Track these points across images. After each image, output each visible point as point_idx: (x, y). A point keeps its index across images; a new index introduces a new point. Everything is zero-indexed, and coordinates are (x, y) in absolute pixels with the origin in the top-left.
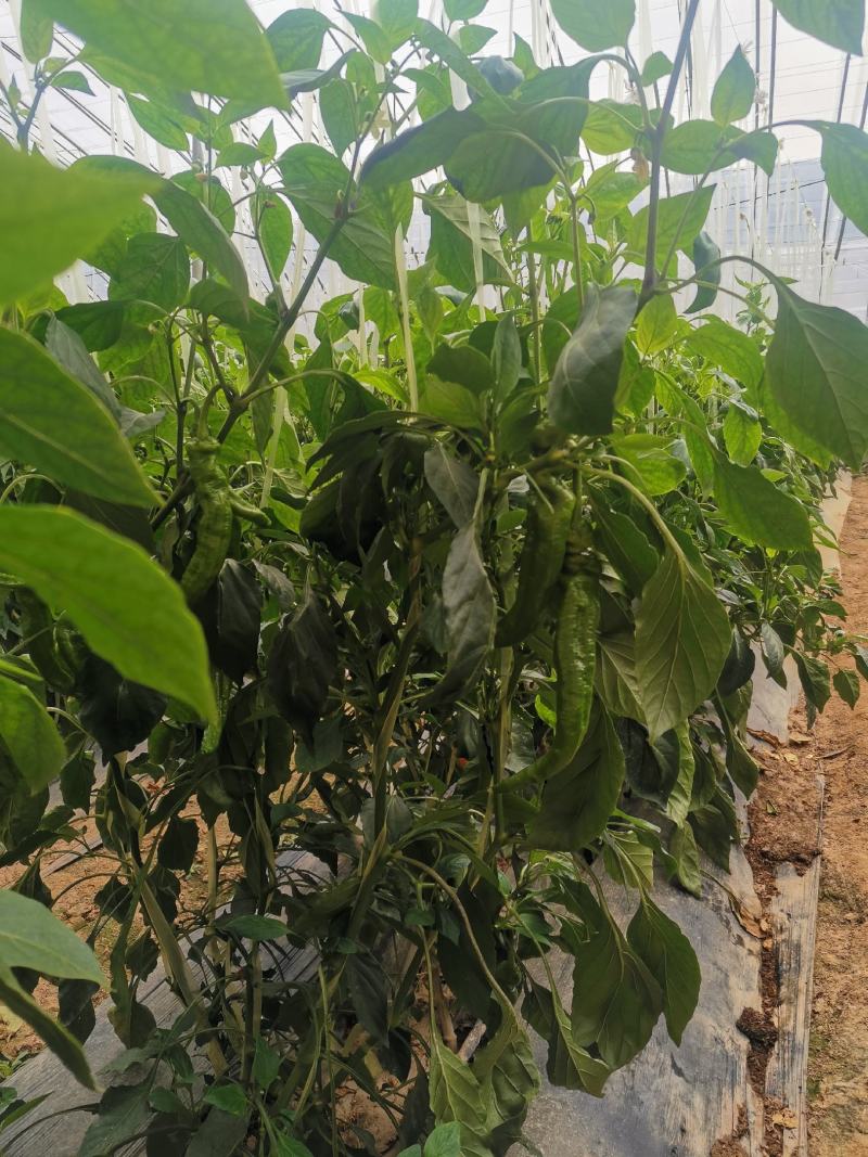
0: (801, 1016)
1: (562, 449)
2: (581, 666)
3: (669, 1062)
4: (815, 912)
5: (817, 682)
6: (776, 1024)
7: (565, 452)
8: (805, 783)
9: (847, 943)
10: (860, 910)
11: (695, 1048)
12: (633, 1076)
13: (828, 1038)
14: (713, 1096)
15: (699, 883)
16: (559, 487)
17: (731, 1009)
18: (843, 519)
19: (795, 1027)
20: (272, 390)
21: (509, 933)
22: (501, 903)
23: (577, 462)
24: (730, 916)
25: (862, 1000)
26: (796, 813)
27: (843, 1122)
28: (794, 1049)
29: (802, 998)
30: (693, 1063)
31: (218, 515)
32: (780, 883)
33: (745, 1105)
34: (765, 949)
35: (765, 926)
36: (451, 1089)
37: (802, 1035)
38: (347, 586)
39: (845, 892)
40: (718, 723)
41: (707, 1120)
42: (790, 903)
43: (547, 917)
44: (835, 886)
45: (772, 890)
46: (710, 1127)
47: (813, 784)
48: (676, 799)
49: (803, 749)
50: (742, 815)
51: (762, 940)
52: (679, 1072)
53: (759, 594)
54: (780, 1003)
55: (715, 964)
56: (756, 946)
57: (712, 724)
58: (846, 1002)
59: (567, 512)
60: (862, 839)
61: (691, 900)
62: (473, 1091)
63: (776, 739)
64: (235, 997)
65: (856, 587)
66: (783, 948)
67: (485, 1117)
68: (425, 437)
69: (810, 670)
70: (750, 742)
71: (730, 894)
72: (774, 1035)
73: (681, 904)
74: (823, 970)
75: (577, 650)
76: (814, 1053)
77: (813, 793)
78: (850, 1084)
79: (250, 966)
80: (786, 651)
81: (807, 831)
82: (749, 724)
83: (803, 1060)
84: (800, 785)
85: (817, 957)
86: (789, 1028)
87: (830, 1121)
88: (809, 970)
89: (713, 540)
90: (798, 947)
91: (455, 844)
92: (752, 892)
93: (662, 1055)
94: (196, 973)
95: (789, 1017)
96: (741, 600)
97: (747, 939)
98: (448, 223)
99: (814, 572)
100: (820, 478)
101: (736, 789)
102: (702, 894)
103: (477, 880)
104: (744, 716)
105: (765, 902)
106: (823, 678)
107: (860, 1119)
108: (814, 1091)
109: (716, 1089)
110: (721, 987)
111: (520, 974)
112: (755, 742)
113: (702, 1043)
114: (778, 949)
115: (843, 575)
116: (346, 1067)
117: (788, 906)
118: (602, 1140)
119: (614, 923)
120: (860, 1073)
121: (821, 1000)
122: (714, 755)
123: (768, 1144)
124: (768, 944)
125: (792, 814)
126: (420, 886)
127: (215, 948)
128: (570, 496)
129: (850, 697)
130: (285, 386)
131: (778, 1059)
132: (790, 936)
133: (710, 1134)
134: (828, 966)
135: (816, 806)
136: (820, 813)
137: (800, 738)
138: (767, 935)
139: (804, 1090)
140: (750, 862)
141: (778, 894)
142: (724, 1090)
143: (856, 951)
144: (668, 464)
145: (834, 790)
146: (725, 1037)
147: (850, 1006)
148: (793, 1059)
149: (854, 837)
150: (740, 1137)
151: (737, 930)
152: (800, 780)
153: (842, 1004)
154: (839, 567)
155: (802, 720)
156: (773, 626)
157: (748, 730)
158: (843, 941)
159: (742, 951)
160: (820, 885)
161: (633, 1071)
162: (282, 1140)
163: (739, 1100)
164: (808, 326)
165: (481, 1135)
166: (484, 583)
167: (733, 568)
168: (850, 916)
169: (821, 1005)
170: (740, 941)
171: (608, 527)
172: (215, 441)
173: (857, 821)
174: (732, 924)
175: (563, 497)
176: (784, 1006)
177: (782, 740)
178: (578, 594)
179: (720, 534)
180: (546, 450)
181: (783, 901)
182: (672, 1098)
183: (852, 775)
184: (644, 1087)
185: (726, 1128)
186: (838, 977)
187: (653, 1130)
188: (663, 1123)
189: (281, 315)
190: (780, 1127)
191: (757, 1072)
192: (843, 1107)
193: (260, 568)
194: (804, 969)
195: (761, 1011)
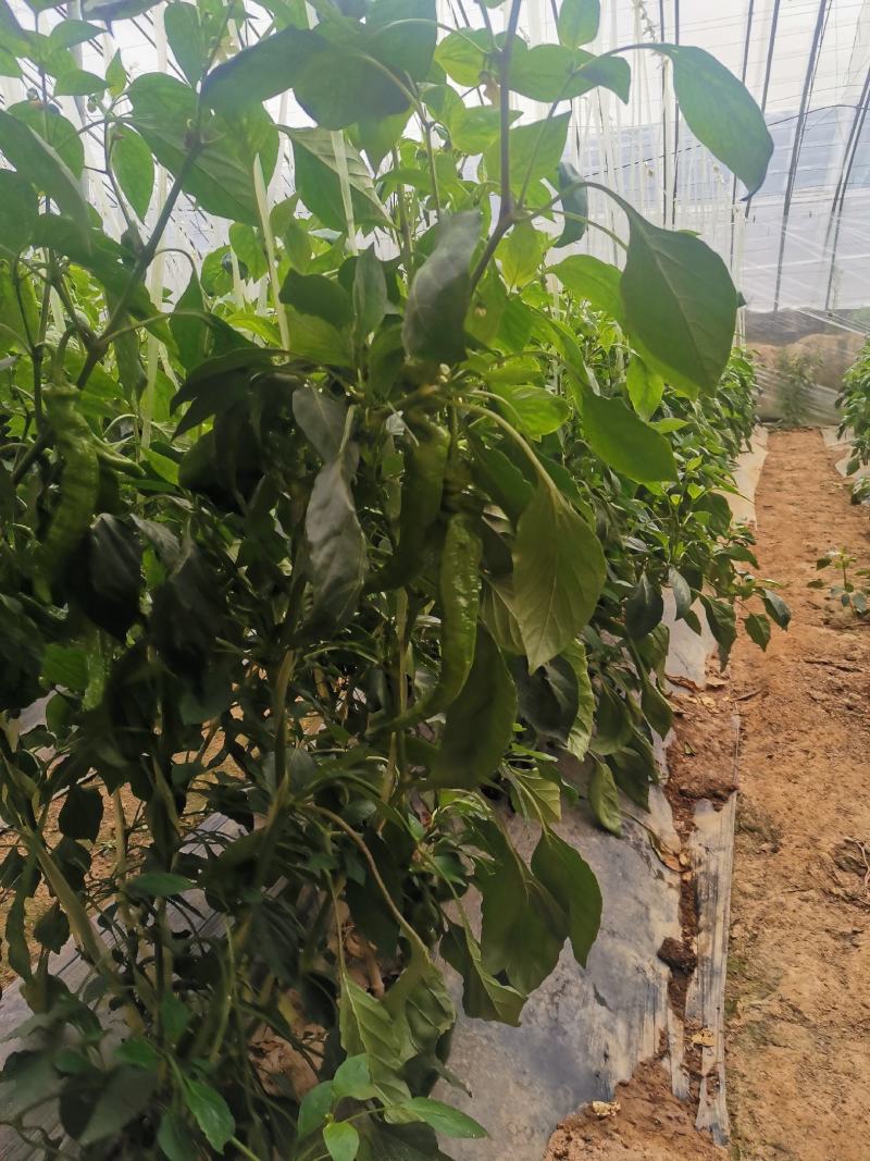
0: (719, 942)
1: (431, 384)
2: (463, 602)
3: (591, 993)
4: (732, 844)
5: (724, 624)
6: (695, 952)
7: (435, 388)
8: (721, 724)
9: (762, 873)
10: (774, 840)
11: (617, 978)
12: (557, 1008)
13: (743, 960)
14: (635, 1022)
15: (620, 823)
16: (433, 424)
17: (651, 940)
18: (759, 473)
19: (713, 954)
20: (133, 330)
21: (425, 876)
22: (413, 846)
23: (450, 398)
24: (651, 853)
25: (776, 924)
26: (713, 753)
27: (758, 1037)
28: (713, 974)
29: (720, 926)
30: (616, 992)
31: (82, 463)
32: (698, 819)
33: (666, 1028)
34: (685, 882)
35: (684, 860)
36: (362, 1025)
37: (720, 959)
38: (239, 541)
39: (761, 824)
40: (634, 669)
41: (629, 1044)
42: (708, 837)
43: (464, 860)
44: (750, 819)
45: (691, 826)
46: (633, 1051)
47: (728, 724)
48: (577, 734)
49: (719, 693)
50: (659, 756)
51: (682, 873)
52: (602, 1002)
53: (666, 541)
54: (699, 931)
55: (636, 898)
56: (676, 880)
57: (628, 670)
58: (761, 927)
59: (443, 450)
60: (776, 774)
61: (612, 839)
62: (384, 1026)
63: (693, 683)
64: (148, 960)
65: (771, 537)
66: (702, 880)
67: (399, 1052)
68: (295, 377)
69: (716, 611)
70: (668, 687)
71: (650, 831)
72: (694, 962)
73: (602, 843)
74: (741, 899)
75: (459, 586)
76: (731, 975)
77: (729, 733)
78: (766, 1001)
79: (156, 924)
80: (694, 596)
81: (722, 769)
82: (667, 671)
83: (721, 983)
84: (716, 726)
85: (734, 886)
86: (708, 954)
87: (746, 1036)
88: (726, 899)
89: (619, 490)
90: (716, 878)
91: (361, 790)
92: (672, 830)
93: (585, 987)
94: (107, 941)
95: (708, 944)
96: (649, 548)
97: (666, 873)
98: (312, 158)
99: (722, 521)
100: (735, 432)
101: (654, 733)
102: (622, 833)
103: (383, 823)
104: (661, 663)
105: (684, 837)
106: (729, 619)
107: (774, 1033)
108: (731, 1010)
109: (637, 1015)
110: (642, 919)
111: (436, 915)
112: (673, 687)
113: (624, 973)
114: (696, 881)
115: (759, 526)
116: (260, 1015)
117: (706, 841)
118: (527, 1071)
119: (518, 855)
120: (774, 990)
121: (738, 926)
122: (631, 700)
123: (688, 1062)
124: (687, 877)
125: (709, 754)
126: (329, 834)
127: (127, 915)
128: (443, 431)
129: (762, 639)
130: (146, 326)
131: (697, 983)
132: (708, 868)
133: (631, 1058)
134: (744, 894)
135: (731, 745)
136: (735, 751)
137: (717, 682)
138: (686, 869)
139: (722, 1010)
140: (669, 801)
141: (696, 829)
142: (646, 1016)
143: (771, 878)
144: (552, 403)
145: (749, 729)
146: (647, 966)
147: (766, 931)
148: (711, 982)
149: (769, 771)
150: (661, 1058)
151: (656, 865)
152: (716, 721)
153: (758, 929)
154: (755, 519)
155: (717, 664)
156: (681, 572)
157: (667, 678)
158: (759, 870)
159: (663, 885)
160: (736, 818)
161: (557, 1004)
162: (192, 1089)
163: (660, 1024)
164: (658, 252)
165: (395, 1068)
166: (352, 518)
167: (640, 517)
168: (765, 846)
169: (738, 931)
170: (660, 876)
171: (484, 464)
172: (73, 387)
173: (770, 757)
174: (652, 859)
175: (437, 434)
176: (703, 934)
177: (700, 684)
178: (458, 531)
179: (625, 483)
180: (416, 387)
181: (700, 835)
182: (595, 1026)
183: (765, 714)
184: (569, 1019)
185: (648, 1050)
186: (754, 903)
187: (578, 1057)
188: (586, 1049)
189: (139, 254)
190: (699, 1046)
191: (677, 997)
192: (758, 1023)
193: (140, 522)
194: (722, 899)
195: (681, 940)
